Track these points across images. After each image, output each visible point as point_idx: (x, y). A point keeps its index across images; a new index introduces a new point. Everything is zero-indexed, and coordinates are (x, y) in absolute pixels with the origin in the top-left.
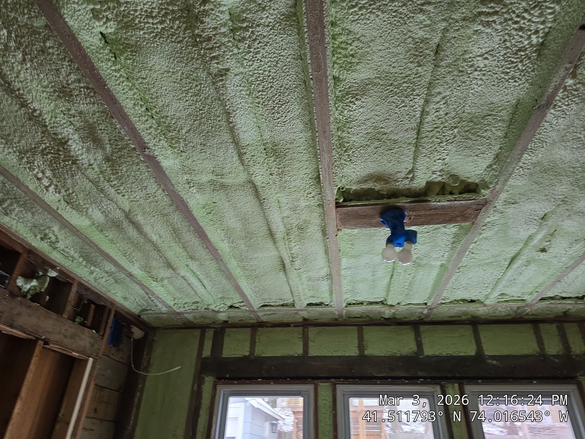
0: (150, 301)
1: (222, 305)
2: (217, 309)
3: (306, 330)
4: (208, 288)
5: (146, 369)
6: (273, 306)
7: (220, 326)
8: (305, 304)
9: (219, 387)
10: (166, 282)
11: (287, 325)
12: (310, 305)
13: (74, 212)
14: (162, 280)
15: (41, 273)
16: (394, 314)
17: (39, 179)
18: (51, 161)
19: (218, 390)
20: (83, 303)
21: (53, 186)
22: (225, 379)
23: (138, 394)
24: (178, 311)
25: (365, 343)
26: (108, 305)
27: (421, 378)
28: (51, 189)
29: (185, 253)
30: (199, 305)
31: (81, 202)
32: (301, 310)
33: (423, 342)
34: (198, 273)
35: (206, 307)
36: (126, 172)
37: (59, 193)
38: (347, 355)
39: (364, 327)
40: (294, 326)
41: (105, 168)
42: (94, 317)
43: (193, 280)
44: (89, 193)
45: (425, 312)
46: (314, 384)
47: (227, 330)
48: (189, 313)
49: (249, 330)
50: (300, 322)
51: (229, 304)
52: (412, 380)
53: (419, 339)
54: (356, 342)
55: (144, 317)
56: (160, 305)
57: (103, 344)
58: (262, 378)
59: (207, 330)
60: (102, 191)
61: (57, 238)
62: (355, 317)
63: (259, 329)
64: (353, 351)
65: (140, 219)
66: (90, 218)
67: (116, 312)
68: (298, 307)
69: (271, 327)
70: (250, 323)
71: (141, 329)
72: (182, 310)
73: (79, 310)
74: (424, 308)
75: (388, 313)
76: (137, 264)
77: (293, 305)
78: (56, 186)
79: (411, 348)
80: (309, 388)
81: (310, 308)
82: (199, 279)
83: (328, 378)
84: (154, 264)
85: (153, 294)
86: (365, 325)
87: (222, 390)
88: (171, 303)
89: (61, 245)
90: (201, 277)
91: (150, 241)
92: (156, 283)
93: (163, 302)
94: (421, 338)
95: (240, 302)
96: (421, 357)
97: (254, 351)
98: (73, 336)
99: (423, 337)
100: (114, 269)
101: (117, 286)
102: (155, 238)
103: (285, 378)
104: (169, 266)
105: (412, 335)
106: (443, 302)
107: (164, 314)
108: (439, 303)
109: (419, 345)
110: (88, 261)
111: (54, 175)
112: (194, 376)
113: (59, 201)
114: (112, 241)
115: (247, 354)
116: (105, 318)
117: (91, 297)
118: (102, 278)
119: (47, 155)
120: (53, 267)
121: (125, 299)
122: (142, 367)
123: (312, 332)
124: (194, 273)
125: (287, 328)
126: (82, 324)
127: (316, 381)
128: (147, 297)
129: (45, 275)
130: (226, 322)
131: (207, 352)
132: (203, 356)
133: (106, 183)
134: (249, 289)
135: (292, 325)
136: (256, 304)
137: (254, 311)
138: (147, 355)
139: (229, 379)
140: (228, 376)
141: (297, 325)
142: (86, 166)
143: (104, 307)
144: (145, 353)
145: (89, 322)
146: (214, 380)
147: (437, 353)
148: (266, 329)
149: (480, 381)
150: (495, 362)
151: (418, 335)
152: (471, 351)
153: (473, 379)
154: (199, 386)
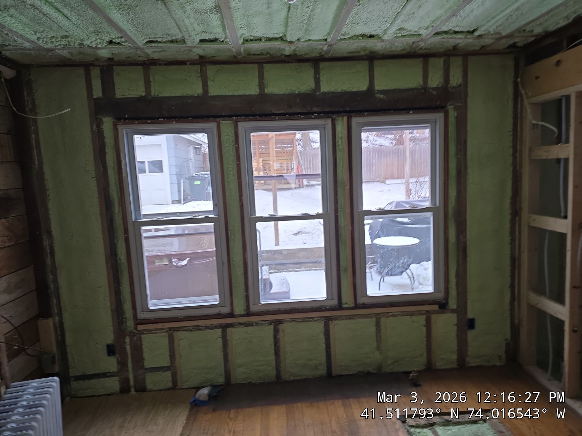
1: (99, 41)
2: (94, 45)
3: (204, 68)
5: (33, 113)
6: (160, 42)
7: (106, 64)
8: (197, 41)
9: (120, 127)
11: (182, 63)
12: (203, 41)
16: (295, 50)
19: (119, 130)
22: (125, 119)
24: (46, 47)
25: (265, 81)
27: (316, 113)
30: (69, 39)
32: (195, 47)
33: (321, 79)
35: (79, 42)
38: (247, 93)
39: (264, 65)
40: (190, 64)
45: (325, 48)
46: (217, 122)
47: (115, 68)
48: (61, 50)
49: (140, 68)
50: (196, 60)
51: (107, 39)
52: (307, 115)
53: (318, 76)
54: (257, 80)
56: (19, 40)
58: (164, 118)
59: (91, 68)
62: (254, 54)
63: (152, 67)
64: (253, 90)
68: (189, 43)
69: (165, 65)
70: (140, 61)
71: (9, 67)
74: (324, 45)
75: (288, 50)
77: (183, 41)
79: (309, 86)
80: (212, 125)
81: (205, 45)
83: (230, 116)
86: (266, 63)
87: (123, 130)
88: (33, 38)
93: (23, 37)
95: (120, 38)
96: (318, 93)
97: (150, 91)
99: (321, 74)
103: (187, 117)
105: (312, 72)
106: (343, 37)
108: (338, 38)
109: (317, 82)
112: (91, 117)
115: (143, 94)
122: (27, 109)
123: (211, 70)
125: (183, 66)
127: (218, 120)
130: (111, 59)
131: (98, 92)
132: (95, 97)
135: (188, 63)
136: (139, 39)
137: (140, 48)
138: (28, 95)
139: (129, 119)
140: (126, 116)
141: (193, 63)
144: (26, 94)
146: (113, 120)
147: (333, 90)
148: (160, 67)
149: (366, 113)
150: (382, 96)
151: (317, 72)
152: (364, 87)
153: (360, 112)
154: (99, 126)
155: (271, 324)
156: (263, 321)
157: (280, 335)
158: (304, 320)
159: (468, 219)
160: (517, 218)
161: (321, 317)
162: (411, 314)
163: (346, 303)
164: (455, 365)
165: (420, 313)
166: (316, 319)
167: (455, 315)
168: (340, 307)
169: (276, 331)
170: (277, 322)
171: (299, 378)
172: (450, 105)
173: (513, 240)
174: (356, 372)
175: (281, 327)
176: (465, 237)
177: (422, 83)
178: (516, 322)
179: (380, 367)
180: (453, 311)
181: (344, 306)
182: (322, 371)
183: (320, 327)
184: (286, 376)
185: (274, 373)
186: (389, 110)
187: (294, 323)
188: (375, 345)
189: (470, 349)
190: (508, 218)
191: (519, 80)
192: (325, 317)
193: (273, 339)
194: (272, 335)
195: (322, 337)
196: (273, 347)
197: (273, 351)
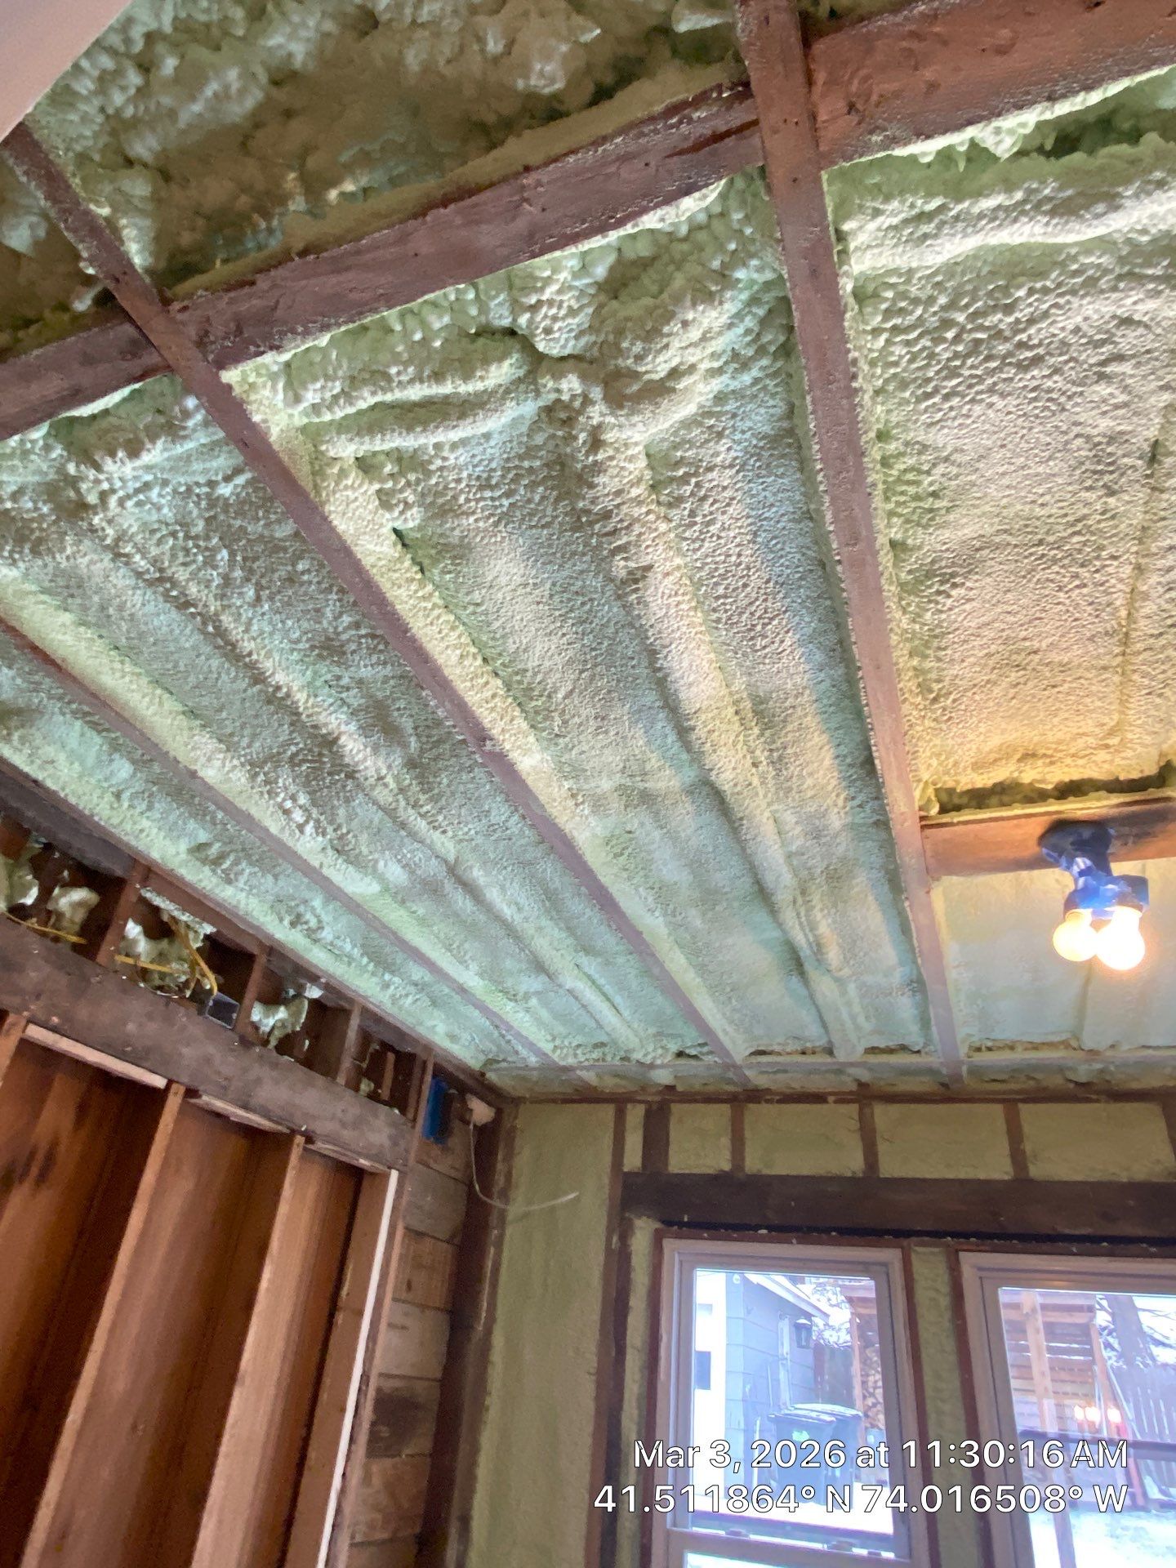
0: (503, 1043)
1: (660, 1051)
2: (648, 1060)
3: (868, 1110)
4: (626, 1013)
5: (505, 1195)
6: (779, 1054)
7: (657, 1098)
8: (860, 1049)
9: (669, 1244)
10: (534, 1002)
11: (818, 1098)
12: (873, 1050)
13: (351, 868)
14: (527, 997)
15: (292, 992)
16: (1101, 1072)
17: (287, 812)
18: (307, 776)
19: (666, 1251)
20: (371, 1050)
21: (311, 824)
22: (681, 1224)
23: (492, 1250)
24: (562, 1063)
25: (1028, 1147)
26: (418, 1051)
28: (309, 829)
29: (570, 941)
30: (607, 1050)
31: (365, 850)
32: (852, 1064)
34: (602, 981)
35: (622, 1054)
36: (449, 786)
37: (324, 834)
38: (982, 1176)
39: (1021, 1106)
40: (836, 1102)
41: (407, 782)
42: (395, 1079)
43: (590, 995)
44: (379, 830)
46: (902, 1248)
47: (676, 1108)
48: (587, 1068)
49: (725, 1108)
50: (851, 1093)
51: (674, 1047)
54: (1004, 1143)
55: (492, 1076)
56: (524, 1052)
57: (416, 1136)
58: (770, 1228)
59: (629, 1106)
60: (403, 825)
61: (320, 921)
62: (994, 1080)
63: (751, 1106)
64: (996, 1167)
65: (478, 874)
66: (381, 879)
67: (435, 1065)
68: (841, 1056)
69: (779, 1102)
70: (728, 1093)
71: (489, 1104)
72: (571, 1061)
73: (364, 1065)
75: (1084, 1070)
76: (474, 967)
77: (830, 1051)
78: (318, 821)
79: (1158, 1161)
80: (890, 1255)
81: (874, 1059)
82: (604, 995)
83: (937, 1234)
84: (509, 964)
85: (509, 1028)
86: (1024, 1101)
87: (675, 1252)
88: (547, 1047)
89: (327, 935)
90: (608, 989)
91: (498, 918)
92: (512, 1004)
93: (531, 1046)
95: (700, 1045)
97: (743, 1159)
98: (357, 1124)
100: (428, 978)
101: (436, 1013)
102: (508, 912)
103: (828, 1231)
104: (539, 967)
107: (534, 1069)
110: (378, 964)
111: (314, 803)
112: (610, 1216)
113: (324, 849)
114: (423, 922)
115: (726, 1166)
116: (415, 1082)
117: (389, 1038)
118: (407, 995)
119: (299, 765)
120: (314, 978)
121: (453, 1038)
122: (496, 1190)
123: (883, 1115)
124: (593, 982)
125: (819, 1106)
126: (373, 1096)
127: (905, 1242)
128: (496, 1034)
129: (299, 995)
130: (670, 1088)
131: (633, 1159)
132: (626, 1169)
133: (410, 811)
134: (719, 1016)
135: (831, 1099)
136: (739, 1048)
137: (734, 1066)
138: (504, 1160)
139: (689, 1225)
140: (686, 1219)
141: (843, 1098)
142: (372, 781)
143: (412, 1057)
144: (500, 1157)
145: (385, 1093)
146: (658, 1225)
148: (770, 1106)
154: (624, 1238)
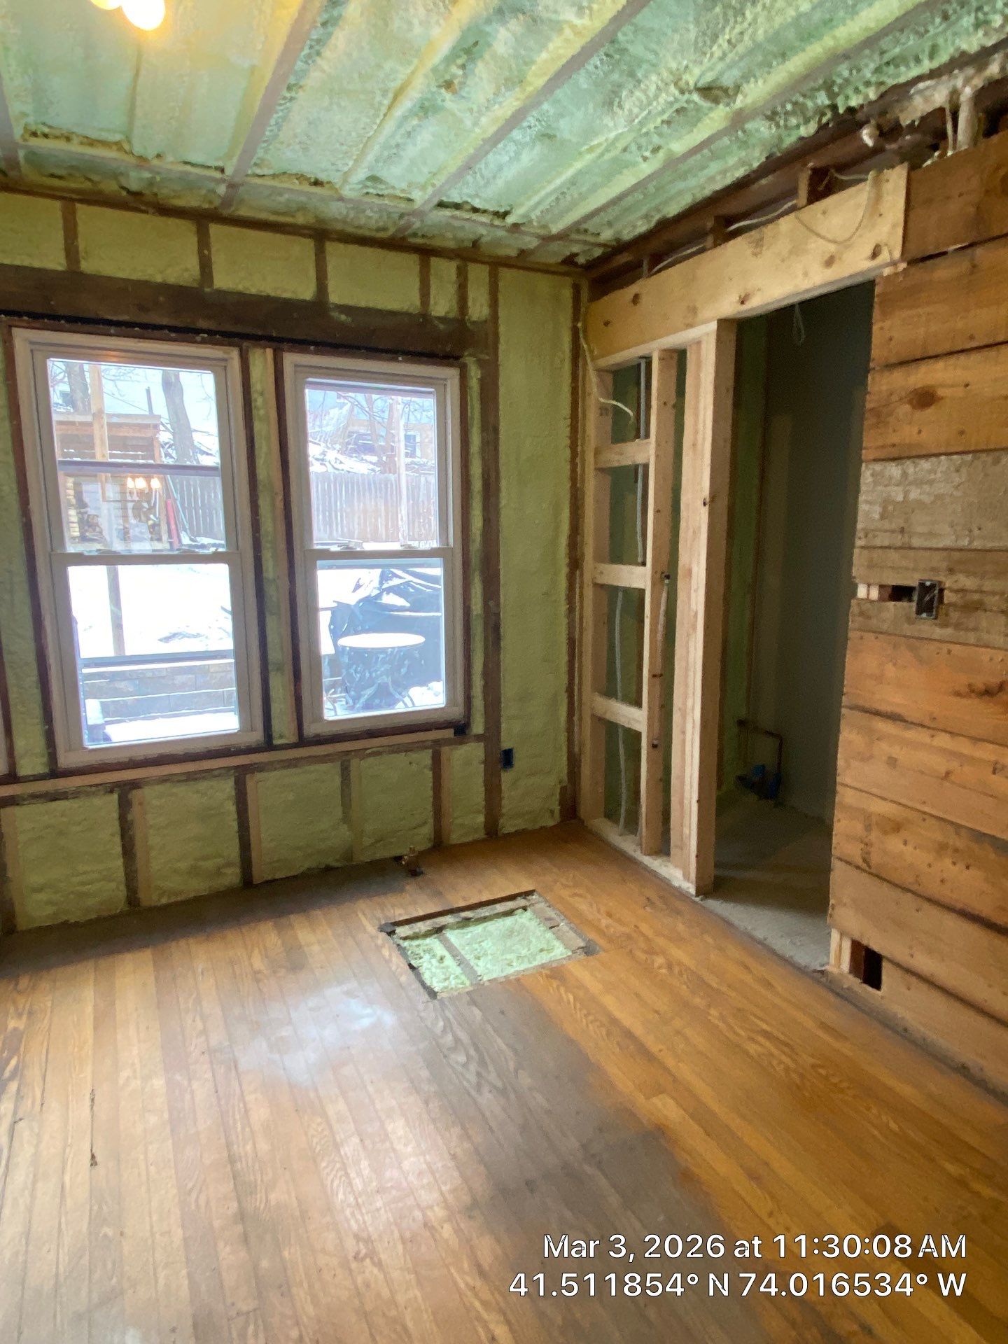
25: (81, 243)
27: (203, 331)
33: (214, 259)
38: (36, 264)
39: (78, 205)
45: (221, 189)
52: (185, 333)
53: (206, 252)
54: (60, 237)
62: (52, 175)
64: (51, 258)
74: (217, 180)
75: (135, 179)
86: (81, 201)
94: (209, 251)
96: (208, 290)
99: (213, 250)
105: (192, 241)
106: (259, 172)
109: (206, 264)
147: (240, 288)
149: (312, 348)
150: (343, 317)
151: (204, 242)
152: (305, 291)
153: (301, 344)
155: (111, 792)
156: (91, 786)
157: (135, 814)
158: (191, 777)
159: (502, 572)
160: (578, 572)
161: (229, 768)
162: (407, 749)
163: (281, 737)
164: (481, 834)
165: (421, 746)
166: (216, 773)
167: (482, 744)
168: (268, 744)
169: (125, 805)
170: (125, 785)
171: (179, 898)
172: (470, 355)
173: (571, 610)
174: (302, 870)
175: (135, 795)
176: (498, 605)
177: (418, 303)
178: (576, 750)
179: (348, 855)
180: (478, 738)
181: (277, 742)
182: (232, 876)
183: (227, 787)
184: (150, 898)
185: (122, 893)
186: (359, 348)
187: (168, 784)
188: (339, 812)
189: (504, 802)
190: (564, 570)
191: (580, 325)
192: (236, 767)
193: (117, 823)
194: (116, 815)
195: (231, 807)
196: (117, 839)
197: (119, 849)
